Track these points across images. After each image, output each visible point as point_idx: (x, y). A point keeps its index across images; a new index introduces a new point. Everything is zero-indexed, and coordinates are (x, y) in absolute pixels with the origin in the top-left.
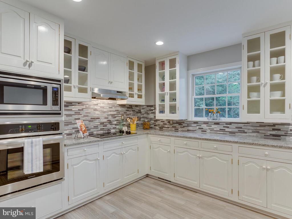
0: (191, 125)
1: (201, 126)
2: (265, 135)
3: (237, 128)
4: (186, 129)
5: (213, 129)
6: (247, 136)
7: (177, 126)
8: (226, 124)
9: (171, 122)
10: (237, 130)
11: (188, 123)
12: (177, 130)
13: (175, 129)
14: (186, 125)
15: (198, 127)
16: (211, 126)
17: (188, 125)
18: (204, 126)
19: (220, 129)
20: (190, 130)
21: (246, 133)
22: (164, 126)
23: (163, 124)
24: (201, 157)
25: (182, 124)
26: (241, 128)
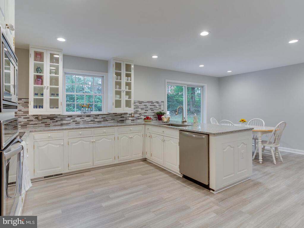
0: (65, 119)
1: (75, 119)
2: (117, 121)
3: (102, 118)
4: (59, 123)
5: (86, 121)
6: (108, 123)
7: (49, 121)
8: (95, 116)
9: (40, 118)
10: (102, 120)
11: (62, 117)
12: (47, 125)
13: (45, 125)
14: (60, 119)
15: (72, 120)
16: (84, 118)
17: (61, 119)
18: (78, 119)
19: (91, 120)
20: (65, 124)
21: (108, 121)
22: (29, 123)
23: (27, 121)
24: (94, 142)
25: (54, 119)
26: (105, 118)
